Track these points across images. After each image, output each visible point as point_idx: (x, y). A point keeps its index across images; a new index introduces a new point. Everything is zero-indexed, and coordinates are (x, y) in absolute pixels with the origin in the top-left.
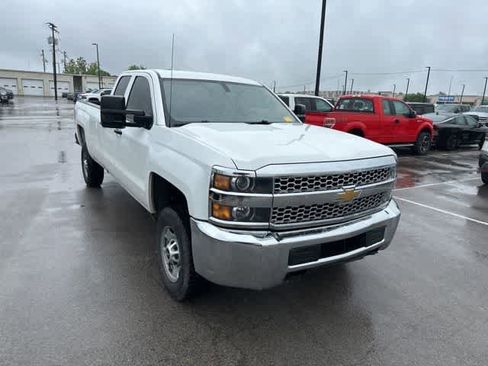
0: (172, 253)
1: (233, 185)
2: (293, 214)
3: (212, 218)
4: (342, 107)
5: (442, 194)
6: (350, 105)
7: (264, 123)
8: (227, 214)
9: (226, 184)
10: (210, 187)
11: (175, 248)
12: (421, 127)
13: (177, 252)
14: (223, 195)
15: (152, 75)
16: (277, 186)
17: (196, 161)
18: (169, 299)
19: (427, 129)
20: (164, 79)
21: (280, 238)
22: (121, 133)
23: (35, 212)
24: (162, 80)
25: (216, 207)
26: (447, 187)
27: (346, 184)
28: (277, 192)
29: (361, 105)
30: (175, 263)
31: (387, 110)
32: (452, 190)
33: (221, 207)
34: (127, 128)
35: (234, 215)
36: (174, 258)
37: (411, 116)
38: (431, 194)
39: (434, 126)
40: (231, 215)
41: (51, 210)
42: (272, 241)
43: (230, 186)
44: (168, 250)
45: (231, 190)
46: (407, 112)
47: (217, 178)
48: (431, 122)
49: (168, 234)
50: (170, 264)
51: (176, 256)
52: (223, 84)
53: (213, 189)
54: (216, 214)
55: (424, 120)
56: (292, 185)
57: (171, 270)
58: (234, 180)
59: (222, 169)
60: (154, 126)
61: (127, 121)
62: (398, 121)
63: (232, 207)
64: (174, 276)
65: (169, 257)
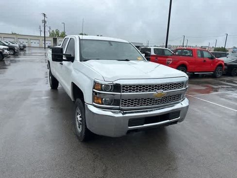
2: (131, 102)
3: (94, 103)
4: (177, 53)
5: (223, 98)
6: (181, 52)
7: (127, 60)
8: (100, 102)
10: (94, 88)
11: (80, 117)
13: (81, 119)
14: (99, 93)
15: (76, 38)
16: (124, 89)
18: (78, 140)
19: (221, 65)
21: (124, 114)
22: (62, 64)
24: (80, 40)
25: (95, 98)
26: (229, 94)
27: (158, 89)
28: (123, 92)
30: (80, 124)
31: (199, 55)
32: (229, 96)
33: (98, 98)
35: (103, 102)
37: (212, 58)
38: (218, 98)
39: (225, 63)
42: (120, 115)
43: (101, 88)
44: (78, 118)
45: (102, 90)
46: (210, 56)
47: (96, 85)
48: (223, 61)
49: (78, 111)
51: (81, 121)
52: (110, 42)
53: (94, 90)
54: (95, 101)
55: (219, 61)
56: (131, 89)
57: (79, 127)
58: (103, 86)
59: (98, 81)
60: (75, 61)
61: (64, 58)
62: (205, 61)
63: (102, 99)
64: (79, 130)
65: (78, 121)
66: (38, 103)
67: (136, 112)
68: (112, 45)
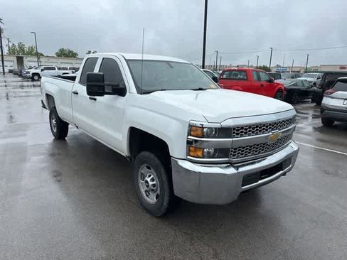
0: (151, 183)
1: (205, 134)
3: (189, 157)
6: (230, 75)
7: (201, 89)
8: (200, 154)
9: (199, 132)
10: (189, 134)
11: (153, 180)
12: (277, 88)
13: (154, 182)
14: (196, 141)
16: (234, 133)
17: (174, 118)
20: (129, 60)
21: (237, 168)
22: (95, 99)
23: (24, 160)
24: (127, 61)
25: (191, 148)
26: (304, 129)
27: (273, 129)
28: (234, 137)
29: (237, 75)
30: (153, 190)
31: (255, 77)
33: (196, 149)
34: (106, 96)
35: (205, 154)
36: (152, 188)
37: (270, 81)
39: (285, 88)
40: (203, 154)
42: (231, 171)
43: (203, 132)
44: (147, 182)
45: (203, 137)
46: (268, 79)
47: (192, 129)
48: (283, 85)
49: (144, 170)
50: (146, 191)
51: (154, 185)
52: (168, 62)
53: (189, 137)
54: (191, 154)
55: (279, 84)
56: (242, 132)
57: (147, 196)
58: (205, 130)
59: (195, 122)
60: (128, 94)
61: (106, 91)
63: (204, 149)
64: (152, 199)
65: (148, 186)
68: (172, 67)
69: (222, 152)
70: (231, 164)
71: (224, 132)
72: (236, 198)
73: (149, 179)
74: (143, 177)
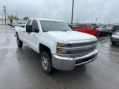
0: (46, 63)
1: (63, 46)
3: (57, 54)
4: (78, 27)
5: (103, 47)
6: (80, 26)
7: (65, 31)
8: (61, 53)
9: (61, 45)
10: (57, 46)
12: (97, 31)
13: (47, 62)
14: (60, 48)
15: (38, 20)
16: (73, 46)
19: (98, 32)
21: (74, 58)
22: (30, 34)
24: (40, 21)
25: (58, 51)
27: (87, 45)
28: (73, 47)
30: (46, 65)
31: (89, 27)
32: (105, 46)
33: (59, 51)
34: (32, 32)
35: (63, 53)
36: (46, 64)
37: (94, 29)
38: (101, 47)
39: (100, 31)
40: (62, 53)
41: (11, 53)
42: (72, 59)
44: (44, 62)
45: (62, 47)
46: (93, 28)
47: (58, 44)
49: (44, 58)
50: (44, 65)
51: (47, 63)
52: (55, 22)
53: (57, 47)
56: (76, 46)
57: (45, 67)
58: (63, 44)
59: (59, 42)
60: (39, 32)
61: (33, 31)
62: (91, 30)
63: (62, 51)
64: (46, 68)
65: (45, 64)
66: (14, 55)
67: (78, 57)
69: (69, 52)
70: (72, 57)
71: (69, 45)
72: (73, 68)
73: (45, 61)
74: (44, 60)
